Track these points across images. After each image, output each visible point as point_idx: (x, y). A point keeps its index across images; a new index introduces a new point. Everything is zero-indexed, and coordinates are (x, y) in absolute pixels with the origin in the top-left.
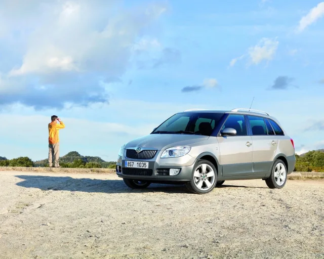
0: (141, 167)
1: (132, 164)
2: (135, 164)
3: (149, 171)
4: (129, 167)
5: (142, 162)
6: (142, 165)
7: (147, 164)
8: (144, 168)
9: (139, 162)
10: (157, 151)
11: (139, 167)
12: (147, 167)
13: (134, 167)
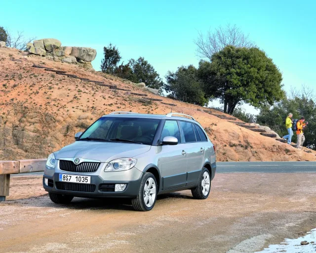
0: (81, 182)
1: (69, 178)
2: (73, 179)
3: (91, 187)
4: (65, 181)
5: (82, 177)
6: (82, 180)
7: (89, 178)
8: (85, 182)
9: (78, 177)
10: (100, 163)
11: (78, 182)
12: (89, 182)
13: (71, 181)
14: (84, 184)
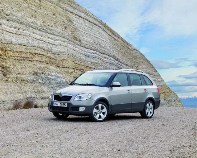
1: (57, 104)
2: (59, 104)
3: (67, 108)
5: (63, 103)
6: (63, 105)
7: (66, 104)
9: (61, 103)
10: (71, 96)
11: (61, 106)
12: (66, 106)
13: (58, 106)
14: (64, 107)
